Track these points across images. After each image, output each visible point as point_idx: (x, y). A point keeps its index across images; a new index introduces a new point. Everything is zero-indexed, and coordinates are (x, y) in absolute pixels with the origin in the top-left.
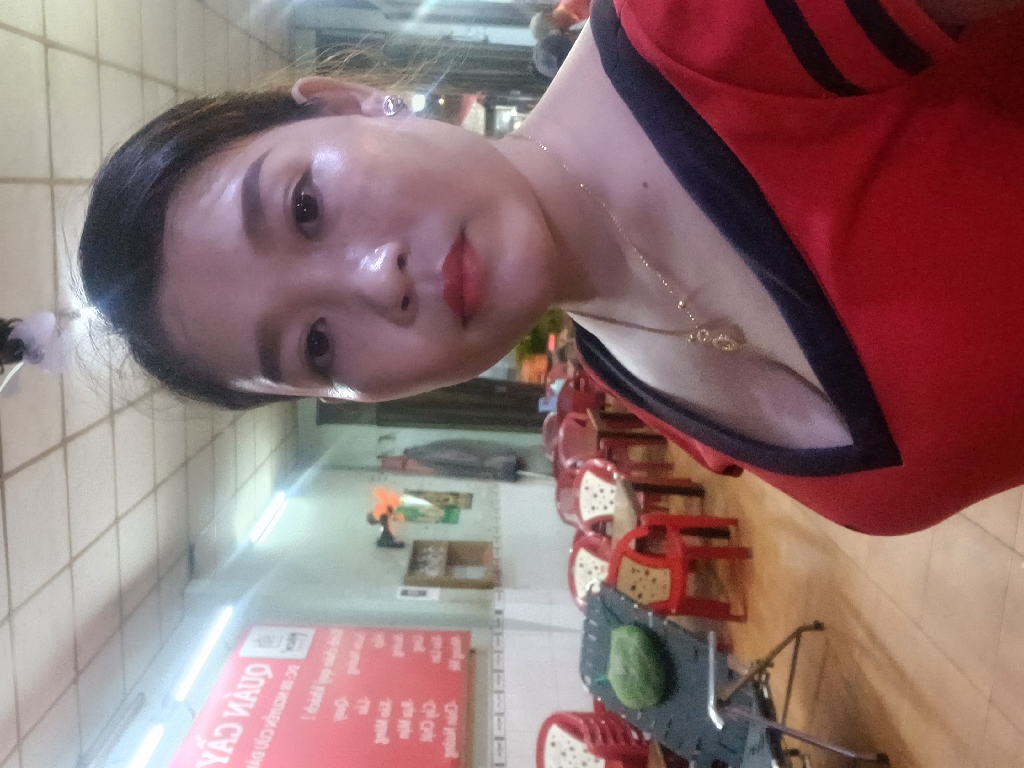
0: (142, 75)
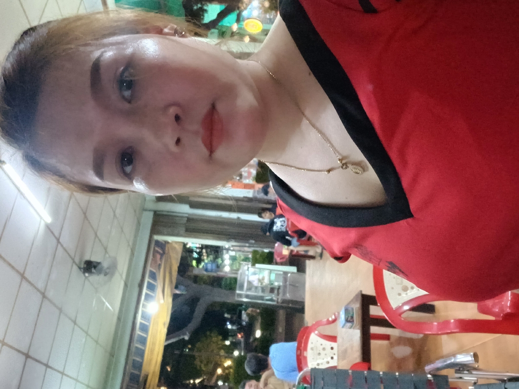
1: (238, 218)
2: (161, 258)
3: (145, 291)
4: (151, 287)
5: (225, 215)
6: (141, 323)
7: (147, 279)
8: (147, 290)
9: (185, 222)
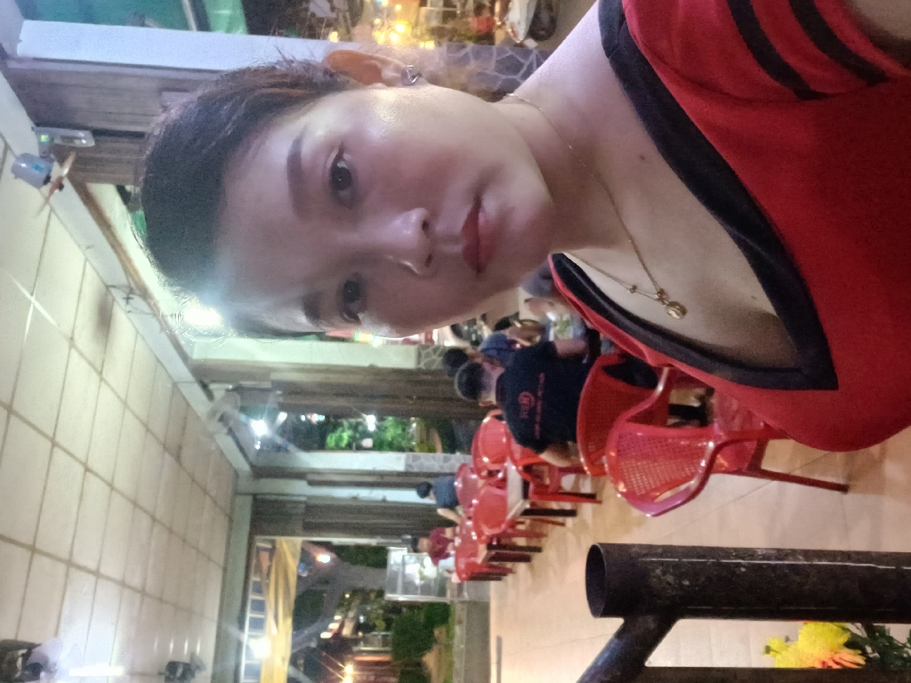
0: (135, 504)
1: (384, 501)
2: (271, 559)
3: (249, 615)
4: (260, 607)
5: (364, 494)
6: (248, 667)
7: (252, 596)
8: (251, 613)
9: (303, 511)
